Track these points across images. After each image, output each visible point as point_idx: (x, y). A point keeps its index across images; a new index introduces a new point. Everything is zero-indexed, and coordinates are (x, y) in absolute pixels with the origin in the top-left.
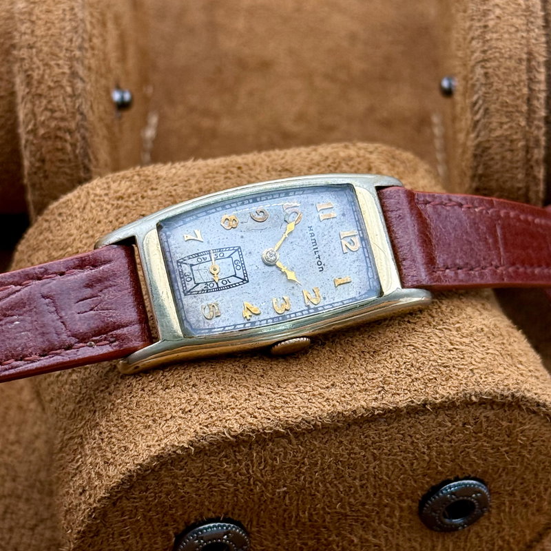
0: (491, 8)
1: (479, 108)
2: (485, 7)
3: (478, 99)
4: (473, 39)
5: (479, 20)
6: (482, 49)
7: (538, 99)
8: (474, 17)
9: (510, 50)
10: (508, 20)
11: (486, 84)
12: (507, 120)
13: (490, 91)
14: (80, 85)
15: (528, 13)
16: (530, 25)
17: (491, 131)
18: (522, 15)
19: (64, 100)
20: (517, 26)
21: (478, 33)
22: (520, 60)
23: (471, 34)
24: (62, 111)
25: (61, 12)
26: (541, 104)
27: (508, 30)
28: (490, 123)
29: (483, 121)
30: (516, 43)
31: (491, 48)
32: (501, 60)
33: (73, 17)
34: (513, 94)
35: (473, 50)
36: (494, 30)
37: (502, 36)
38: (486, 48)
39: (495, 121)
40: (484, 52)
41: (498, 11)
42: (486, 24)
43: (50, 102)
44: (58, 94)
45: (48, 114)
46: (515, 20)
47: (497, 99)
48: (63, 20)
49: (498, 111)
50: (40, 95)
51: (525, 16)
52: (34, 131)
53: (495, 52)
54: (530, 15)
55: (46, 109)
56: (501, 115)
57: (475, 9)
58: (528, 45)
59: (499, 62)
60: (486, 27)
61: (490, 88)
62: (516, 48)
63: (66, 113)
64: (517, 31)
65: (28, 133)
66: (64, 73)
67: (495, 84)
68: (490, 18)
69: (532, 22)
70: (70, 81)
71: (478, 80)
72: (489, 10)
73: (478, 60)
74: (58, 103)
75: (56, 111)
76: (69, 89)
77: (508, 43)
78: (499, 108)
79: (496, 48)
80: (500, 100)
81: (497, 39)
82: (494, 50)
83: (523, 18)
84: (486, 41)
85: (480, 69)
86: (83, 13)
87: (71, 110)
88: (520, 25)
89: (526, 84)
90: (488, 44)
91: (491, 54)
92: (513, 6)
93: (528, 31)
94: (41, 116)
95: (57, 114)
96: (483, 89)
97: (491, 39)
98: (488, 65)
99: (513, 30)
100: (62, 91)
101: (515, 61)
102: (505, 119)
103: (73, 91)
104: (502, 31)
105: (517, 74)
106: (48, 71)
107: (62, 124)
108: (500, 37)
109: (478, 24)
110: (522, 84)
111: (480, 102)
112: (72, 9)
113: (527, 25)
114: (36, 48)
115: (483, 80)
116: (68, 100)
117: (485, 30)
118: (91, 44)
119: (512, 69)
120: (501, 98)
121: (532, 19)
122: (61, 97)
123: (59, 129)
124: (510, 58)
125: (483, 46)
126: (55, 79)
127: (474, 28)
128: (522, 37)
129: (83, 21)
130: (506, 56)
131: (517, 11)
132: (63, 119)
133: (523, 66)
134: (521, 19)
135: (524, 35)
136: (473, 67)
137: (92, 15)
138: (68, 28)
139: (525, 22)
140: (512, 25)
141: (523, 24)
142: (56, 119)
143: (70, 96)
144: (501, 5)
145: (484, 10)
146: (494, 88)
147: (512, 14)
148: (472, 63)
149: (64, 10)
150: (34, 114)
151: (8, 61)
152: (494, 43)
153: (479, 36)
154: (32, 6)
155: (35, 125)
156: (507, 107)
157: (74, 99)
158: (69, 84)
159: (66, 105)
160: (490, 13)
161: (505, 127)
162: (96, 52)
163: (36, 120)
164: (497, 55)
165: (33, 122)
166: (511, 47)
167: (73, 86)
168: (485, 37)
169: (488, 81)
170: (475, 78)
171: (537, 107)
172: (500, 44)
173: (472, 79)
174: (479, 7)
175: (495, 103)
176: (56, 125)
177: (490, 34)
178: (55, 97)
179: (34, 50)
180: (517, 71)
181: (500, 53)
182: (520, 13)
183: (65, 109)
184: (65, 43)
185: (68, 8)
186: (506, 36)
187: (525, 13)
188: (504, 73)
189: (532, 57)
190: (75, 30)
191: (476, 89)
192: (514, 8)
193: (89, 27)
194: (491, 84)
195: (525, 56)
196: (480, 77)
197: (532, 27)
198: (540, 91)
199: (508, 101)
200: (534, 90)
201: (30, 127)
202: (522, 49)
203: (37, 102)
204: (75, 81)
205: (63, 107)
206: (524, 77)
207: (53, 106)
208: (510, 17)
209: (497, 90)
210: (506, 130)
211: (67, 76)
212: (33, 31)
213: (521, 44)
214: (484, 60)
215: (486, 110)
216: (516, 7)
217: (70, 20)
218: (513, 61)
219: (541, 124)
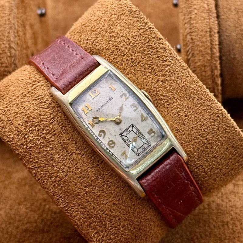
0: (193, 10)
1: (190, 53)
2: (190, 10)
3: (189, 49)
4: (185, 23)
5: (188, 15)
6: (189, 27)
7: (215, 48)
8: (186, 14)
9: (202, 27)
10: (200, 14)
11: (192, 43)
12: (202, 58)
13: (194, 46)
14: (13, 51)
15: (209, 11)
16: (210, 16)
17: (196, 63)
18: (207, 12)
19: (7, 58)
20: (205, 17)
21: (188, 21)
22: (206, 32)
23: (185, 21)
24: (6, 63)
25: (4, 21)
26: (216, 50)
27: (200, 19)
28: (195, 60)
29: (191, 59)
30: (204, 24)
31: (193, 27)
32: (198, 32)
33: (9, 23)
34: (204, 46)
35: (186, 28)
36: (194, 19)
37: (198, 21)
38: (191, 27)
39: (197, 59)
40: (191, 29)
41: (196, 11)
42: (191, 17)
44: (4, 56)
46: (203, 14)
47: (197, 49)
48: (5, 24)
49: (198, 54)
51: (208, 13)
53: (196, 29)
54: (210, 12)
56: (199, 56)
57: (186, 10)
58: (209, 25)
59: (197, 33)
60: (191, 18)
61: (194, 44)
62: (205, 26)
63: (8, 64)
64: (205, 19)
66: (6, 47)
67: (196, 43)
68: (193, 14)
69: (211, 15)
70: (9, 50)
71: (188, 41)
72: (192, 11)
73: (188, 32)
74: (4, 60)
75: (3, 64)
76: (9, 54)
77: (201, 24)
78: (198, 53)
79: (195, 27)
80: (198, 49)
81: (196, 23)
82: (195, 28)
83: (207, 13)
84: (191, 24)
85: (189, 36)
86: (14, 21)
87: (10, 63)
88: (205, 16)
89: (210, 42)
90: (192, 26)
91: (194, 29)
92: (203, 8)
93: (209, 19)
95: (4, 65)
96: (191, 45)
97: (193, 23)
98: (193, 34)
99: (203, 19)
100: (6, 55)
101: (204, 32)
102: (201, 58)
103: (10, 54)
104: (198, 19)
105: (205, 38)
107: (6, 69)
108: (197, 22)
109: (188, 17)
110: (208, 42)
111: (190, 50)
112: (9, 19)
113: (209, 16)
115: (191, 41)
116: (9, 58)
117: (191, 19)
118: (18, 34)
119: (203, 36)
120: (199, 48)
121: (211, 14)
122: (5, 57)
123: (5, 71)
124: (202, 31)
125: (190, 26)
126: (2, 50)
127: (186, 18)
128: (207, 22)
129: (14, 24)
130: (200, 30)
131: (204, 11)
132: (6, 67)
133: (208, 34)
134: (206, 14)
135: (208, 21)
136: (186, 35)
137: (18, 22)
138: (7, 28)
139: (208, 15)
140: (202, 17)
141: (207, 16)
142: (4, 67)
143: (9, 57)
144: (197, 8)
145: (190, 11)
146: (196, 44)
147: (202, 12)
148: (185, 34)
149: (6, 20)
152: (195, 25)
153: (188, 22)
156: (202, 52)
157: (11, 58)
158: (8, 51)
159: (8, 61)
160: (193, 12)
161: (201, 61)
162: (20, 38)
164: (196, 30)
166: (202, 26)
167: (10, 52)
168: (190, 23)
169: (193, 41)
170: (187, 40)
171: (215, 52)
172: (197, 25)
173: (186, 40)
174: (188, 9)
175: (196, 51)
176: (3, 70)
177: (193, 21)
178: (3, 57)
180: (205, 37)
181: (198, 29)
182: (205, 11)
183: (7, 62)
184: (7, 34)
185: (7, 19)
186: (200, 21)
187: (208, 11)
188: (200, 38)
189: (211, 30)
190: (11, 28)
191: (188, 45)
192: (203, 9)
193: (17, 27)
194: (194, 42)
195: (208, 30)
196: (189, 40)
197: (211, 17)
198: (216, 45)
199: (202, 49)
200: (213, 44)
202: (207, 27)
204: (11, 50)
205: (6, 61)
206: (209, 39)
207: (2, 61)
208: (201, 13)
209: (197, 45)
210: (202, 62)
213: (206, 25)
214: (190, 32)
215: (193, 54)
216: (204, 9)
217: (8, 24)
218: (203, 32)
219: (218, 59)
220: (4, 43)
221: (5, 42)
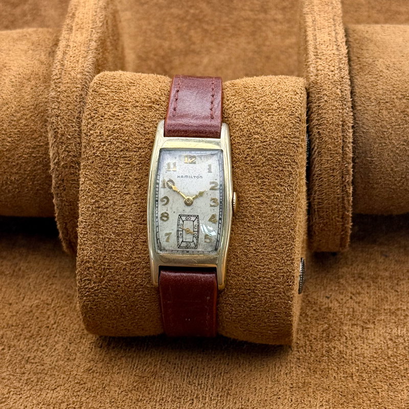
0: (322, 96)
2: (319, 95)
3: (315, 146)
4: (312, 113)
5: (316, 103)
6: (317, 118)
7: (348, 147)
8: (313, 101)
10: (332, 102)
11: (319, 138)
13: (321, 142)
16: (344, 106)
17: (322, 164)
19: (75, 145)
21: (315, 109)
22: (338, 125)
26: (350, 150)
27: (331, 108)
28: (322, 160)
29: (317, 158)
30: (336, 115)
32: (327, 124)
34: (334, 143)
36: (324, 108)
37: (328, 111)
38: (319, 118)
39: (324, 159)
40: (318, 120)
41: (326, 98)
42: (319, 104)
43: (67, 147)
44: (72, 142)
45: (66, 153)
46: (335, 103)
47: (325, 147)
49: (325, 153)
50: (62, 143)
51: (341, 101)
52: (58, 163)
54: (344, 100)
55: (65, 151)
56: (327, 156)
58: (342, 117)
60: (319, 106)
61: (321, 140)
62: (336, 118)
63: (76, 153)
64: (337, 109)
65: (54, 164)
67: (324, 138)
68: (321, 101)
69: (345, 104)
73: (315, 124)
74: (72, 147)
75: (70, 152)
76: (77, 140)
77: (331, 115)
78: (326, 151)
80: (327, 147)
81: (325, 113)
82: (323, 119)
84: (319, 114)
85: (315, 129)
87: (79, 151)
88: (338, 105)
89: (342, 138)
90: (320, 116)
91: (322, 121)
93: (343, 109)
94: (62, 154)
95: (71, 154)
96: (317, 141)
97: (322, 113)
98: (320, 127)
99: (334, 108)
100: (74, 140)
101: (335, 125)
102: (329, 158)
103: (80, 140)
104: (328, 109)
105: (336, 132)
106: (66, 129)
109: (315, 105)
110: (339, 138)
111: (316, 148)
113: (342, 105)
114: (61, 116)
115: (317, 136)
117: (319, 108)
119: (334, 130)
123: (72, 162)
124: (332, 123)
128: (340, 112)
131: (336, 98)
132: (74, 156)
133: (340, 128)
134: (339, 102)
136: (312, 128)
140: (334, 106)
141: (340, 105)
142: (70, 156)
146: (323, 140)
148: (311, 126)
150: (59, 154)
151: (46, 125)
152: (323, 115)
153: (315, 111)
154: (59, 94)
155: (58, 160)
156: (330, 151)
161: (329, 162)
163: (59, 156)
164: (325, 121)
165: (57, 158)
166: (333, 118)
168: (318, 112)
169: (320, 136)
170: (313, 134)
171: (348, 152)
172: (327, 116)
173: (311, 135)
174: (315, 95)
175: (324, 149)
176: (70, 159)
177: (322, 110)
178: (70, 144)
179: (59, 118)
182: (338, 99)
186: (330, 111)
187: (341, 99)
188: (329, 132)
189: (345, 123)
191: (313, 140)
194: (322, 138)
195: (341, 123)
196: (316, 134)
198: (349, 142)
200: (346, 142)
201: (56, 161)
202: (339, 119)
203: (60, 146)
205: (75, 149)
206: (340, 134)
207: (69, 149)
209: (325, 141)
210: (330, 164)
211: (77, 132)
212: (59, 107)
213: (338, 116)
214: (318, 124)
215: (319, 152)
216: (336, 95)
220: (72, 126)
221: (74, 124)
